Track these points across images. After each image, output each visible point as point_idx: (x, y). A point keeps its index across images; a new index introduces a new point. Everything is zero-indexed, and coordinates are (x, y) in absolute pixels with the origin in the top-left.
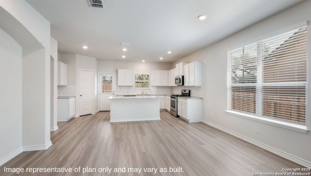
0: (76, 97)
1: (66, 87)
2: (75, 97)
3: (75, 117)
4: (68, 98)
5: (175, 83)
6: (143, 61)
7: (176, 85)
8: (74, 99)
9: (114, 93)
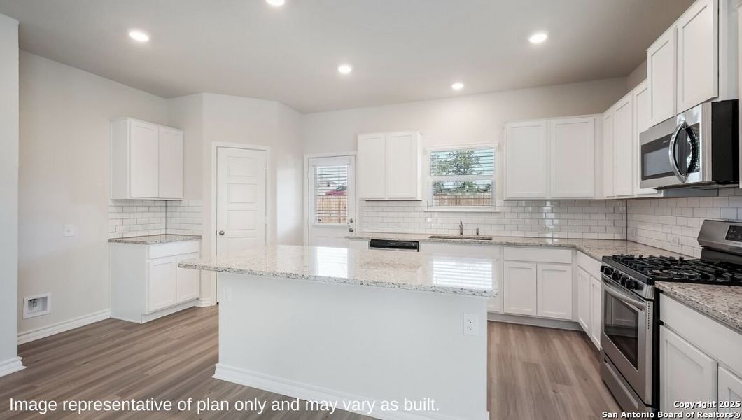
0: (203, 238)
1: (183, 203)
2: (200, 237)
3: (198, 306)
4: (144, 243)
5: (644, 177)
6: (458, 86)
7: (650, 192)
8: (196, 243)
9: (353, 226)
